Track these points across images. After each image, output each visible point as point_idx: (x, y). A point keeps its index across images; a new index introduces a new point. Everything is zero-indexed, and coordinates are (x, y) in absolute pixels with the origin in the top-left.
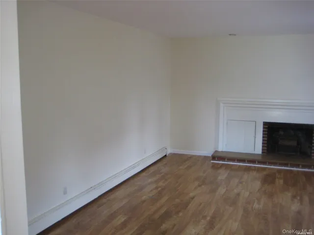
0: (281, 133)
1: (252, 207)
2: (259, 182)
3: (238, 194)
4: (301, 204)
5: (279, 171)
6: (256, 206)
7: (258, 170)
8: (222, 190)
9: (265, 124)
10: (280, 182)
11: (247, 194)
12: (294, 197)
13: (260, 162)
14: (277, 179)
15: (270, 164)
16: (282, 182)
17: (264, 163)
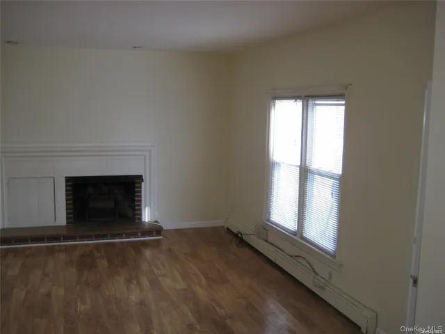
0: (90, 190)
1: (76, 311)
2: (74, 270)
3: (49, 295)
4: (142, 290)
5: (97, 247)
6: (81, 308)
7: (67, 249)
8: (19, 294)
9: (68, 179)
10: (103, 263)
11: (61, 291)
12: (129, 281)
13: (66, 238)
14: (98, 260)
15: (82, 238)
16: (105, 262)
17: (73, 238)
